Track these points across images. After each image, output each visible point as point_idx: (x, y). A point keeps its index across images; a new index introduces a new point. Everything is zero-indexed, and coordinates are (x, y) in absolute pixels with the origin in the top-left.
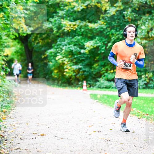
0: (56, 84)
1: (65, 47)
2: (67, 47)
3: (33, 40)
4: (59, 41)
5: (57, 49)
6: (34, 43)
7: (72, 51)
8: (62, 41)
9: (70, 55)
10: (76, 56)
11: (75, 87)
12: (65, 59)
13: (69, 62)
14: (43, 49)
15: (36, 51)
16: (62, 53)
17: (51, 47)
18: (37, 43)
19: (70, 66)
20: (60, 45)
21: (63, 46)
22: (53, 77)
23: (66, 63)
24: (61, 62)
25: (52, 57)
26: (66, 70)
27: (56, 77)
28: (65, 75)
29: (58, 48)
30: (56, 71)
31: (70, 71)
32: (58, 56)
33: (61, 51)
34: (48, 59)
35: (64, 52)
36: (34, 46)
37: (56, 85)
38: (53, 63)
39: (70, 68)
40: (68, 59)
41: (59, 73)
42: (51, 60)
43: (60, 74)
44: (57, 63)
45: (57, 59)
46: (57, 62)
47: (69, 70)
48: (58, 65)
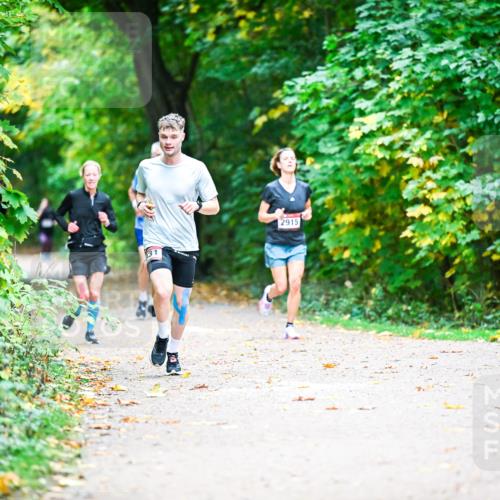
0: (345, 303)
1: (407, 52)
2: (420, 54)
3: (194, 9)
4: (370, 17)
5: (351, 66)
6: (205, 26)
7: (453, 81)
8: (389, 15)
9: (440, 106)
10: (481, 117)
11: (475, 323)
12: (406, 133)
13: (434, 160)
14: (258, 70)
15: (214, 85)
16: (390, 96)
17: (313, 57)
18: (219, 31)
19: (445, 184)
20: (377, 38)
21: (397, 49)
22: (329, 259)
23: (416, 162)
24: (380, 154)
25: (322, 126)
26: (413, 212)
27: (346, 254)
28: (408, 243)
29: (362, 63)
30: (348, 218)
31: (442, 217)
32: (362, 113)
33: (384, 83)
34: (291, 137)
35: (399, 91)
36: (198, 48)
37: (347, 311)
38: (330, 164)
39: (438, 196)
40: (428, 134)
41: (367, 232)
42: (317, 140)
43: (373, 237)
44: (354, 164)
45: (354, 133)
46: (354, 158)
47: (435, 208)
48: (365, 177)
